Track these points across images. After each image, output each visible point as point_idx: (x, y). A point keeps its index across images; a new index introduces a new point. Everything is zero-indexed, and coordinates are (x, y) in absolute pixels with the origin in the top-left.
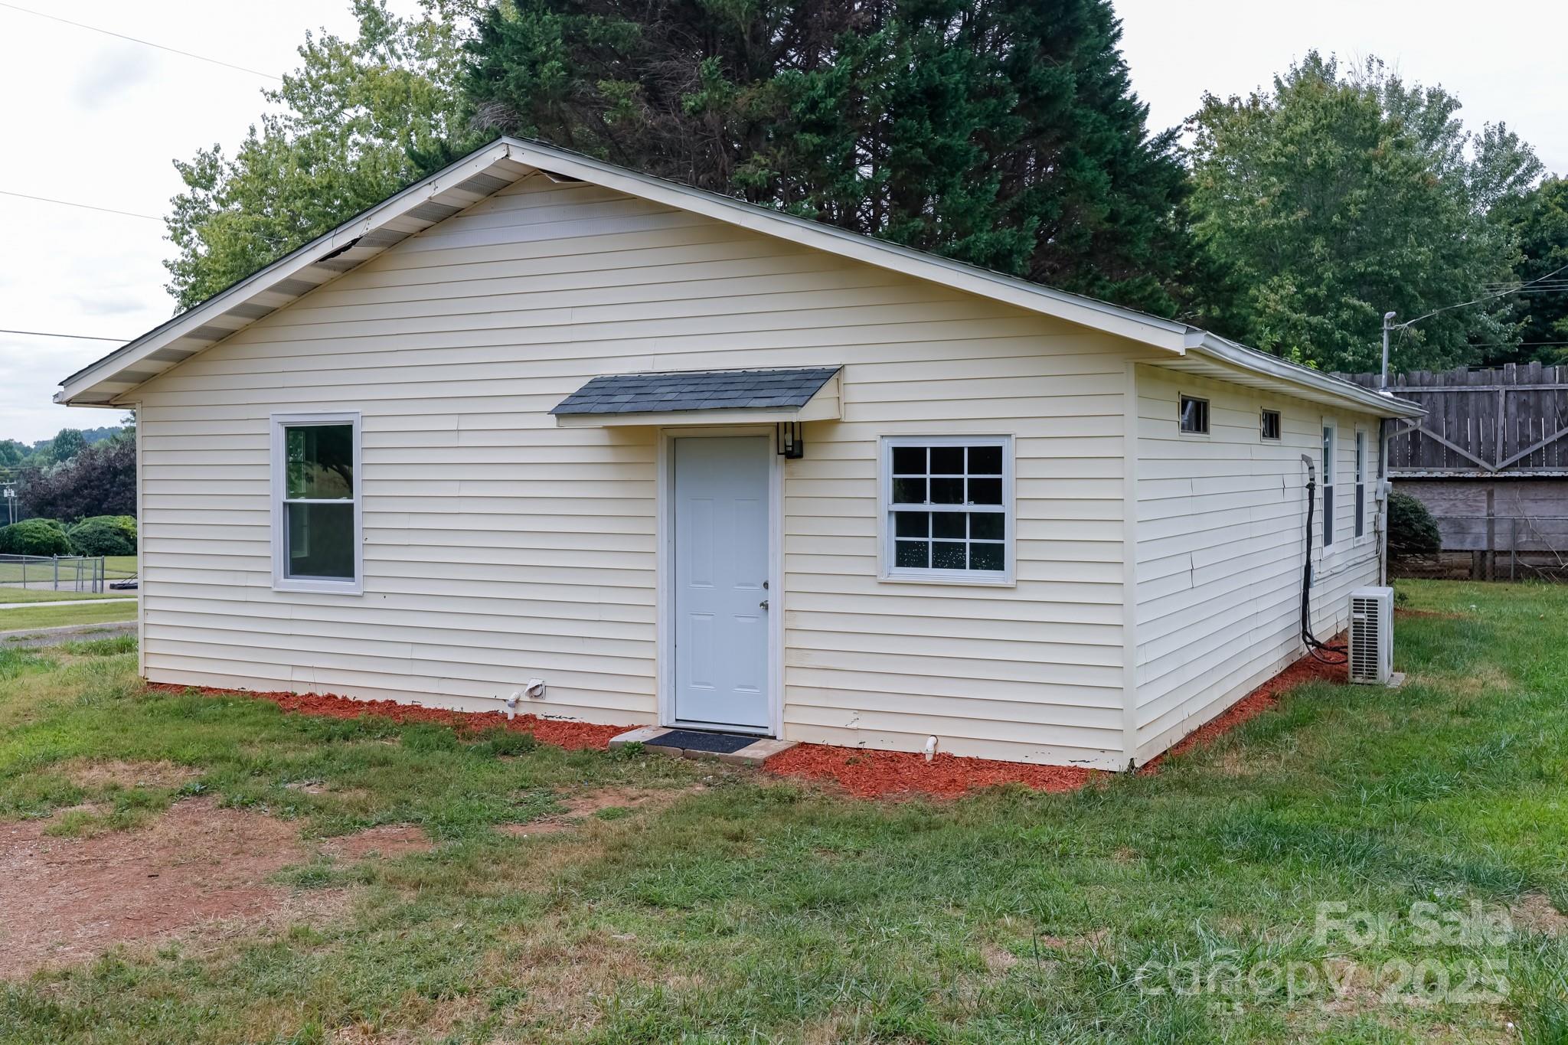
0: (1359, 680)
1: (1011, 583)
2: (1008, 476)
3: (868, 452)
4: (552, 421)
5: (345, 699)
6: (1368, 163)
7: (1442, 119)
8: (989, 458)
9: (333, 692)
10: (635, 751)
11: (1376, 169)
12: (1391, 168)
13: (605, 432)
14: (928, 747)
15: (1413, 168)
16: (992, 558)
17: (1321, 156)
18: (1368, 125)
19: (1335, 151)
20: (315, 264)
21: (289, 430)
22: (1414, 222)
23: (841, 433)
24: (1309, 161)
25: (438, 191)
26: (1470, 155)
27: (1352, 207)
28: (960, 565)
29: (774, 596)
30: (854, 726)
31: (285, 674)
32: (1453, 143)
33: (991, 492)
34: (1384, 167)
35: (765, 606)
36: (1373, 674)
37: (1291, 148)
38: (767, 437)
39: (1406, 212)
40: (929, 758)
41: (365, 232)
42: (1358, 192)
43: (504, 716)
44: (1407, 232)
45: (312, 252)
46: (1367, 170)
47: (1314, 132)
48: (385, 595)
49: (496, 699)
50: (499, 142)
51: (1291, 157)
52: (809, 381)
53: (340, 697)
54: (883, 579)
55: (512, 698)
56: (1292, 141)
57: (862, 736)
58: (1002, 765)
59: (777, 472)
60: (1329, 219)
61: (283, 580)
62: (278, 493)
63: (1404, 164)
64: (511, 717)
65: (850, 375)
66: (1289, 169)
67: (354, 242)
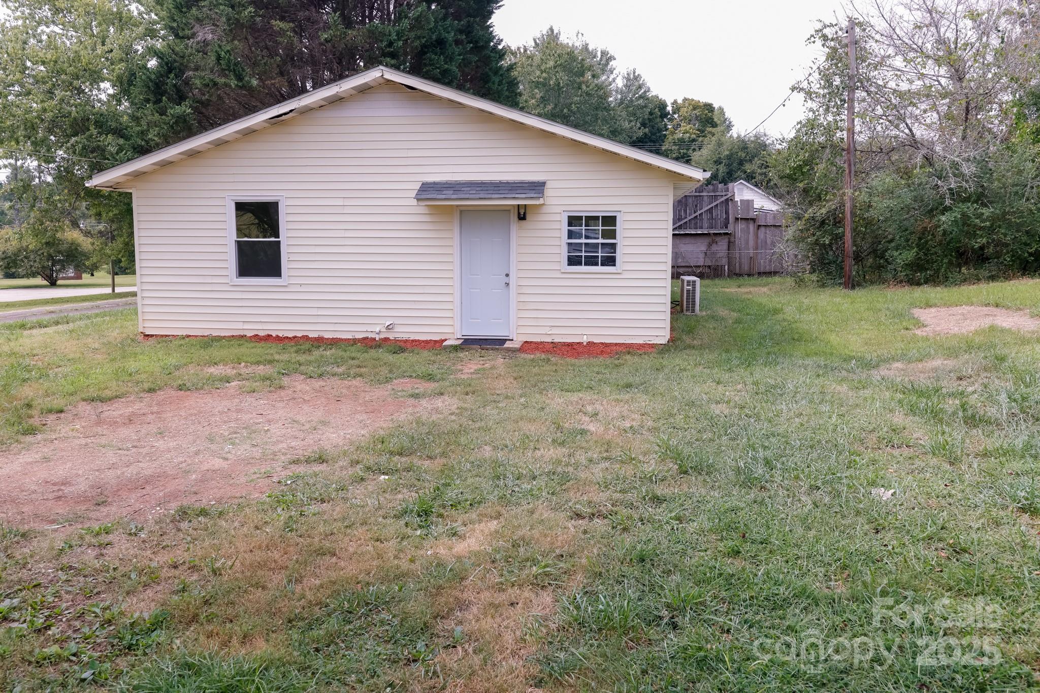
0: (688, 313)
1: (619, 271)
2: (619, 227)
3: (557, 218)
4: (415, 202)
5: (278, 336)
6: (580, 84)
7: (607, 64)
8: (610, 220)
9: (270, 333)
10: (455, 348)
11: (584, 87)
12: (591, 87)
13: (426, 207)
14: (585, 340)
15: (599, 87)
16: (610, 261)
17: (557, 80)
18: (579, 66)
19: (563, 77)
20: (265, 121)
21: (236, 203)
22: (600, 113)
23: (545, 209)
24: (551, 82)
25: (342, 90)
26: (620, 83)
27: (573, 106)
28: (597, 264)
29: (513, 280)
30: (550, 333)
31: (240, 326)
32: (612, 77)
33: (612, 234)
34: (588, 87)
35: (507, 284)
36: (693, 311)
37: (544, 75)
38: (509, 210)
39: (597, 109)
40: (585, 344)
41: (298, 106)
42: (576, 98)
43: (374, 339)
44: (597, 119)
45: (264, 114)
46: (580, 88)
47: (555, 67)
48: (301, 285)
49: (367, 331)
50: (378, 68)
51: (545, 79)
52: (538, 187)
53: (274, 335)
54: (563, 271)
55: (377, 330)
56: (545, 71)
57: (553, 337)
58: (616, 344)
59: (515, 225)
60: (562, 111)
61: (235, 279)
62: (231, 236)
63: (596, 85)
64: (377, 339)
65: (548, 185)
66: (544, 85)
67: (291, 111)
